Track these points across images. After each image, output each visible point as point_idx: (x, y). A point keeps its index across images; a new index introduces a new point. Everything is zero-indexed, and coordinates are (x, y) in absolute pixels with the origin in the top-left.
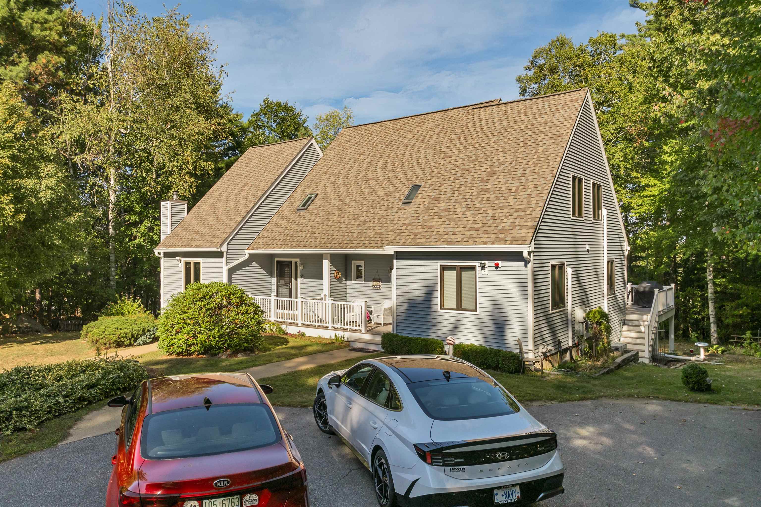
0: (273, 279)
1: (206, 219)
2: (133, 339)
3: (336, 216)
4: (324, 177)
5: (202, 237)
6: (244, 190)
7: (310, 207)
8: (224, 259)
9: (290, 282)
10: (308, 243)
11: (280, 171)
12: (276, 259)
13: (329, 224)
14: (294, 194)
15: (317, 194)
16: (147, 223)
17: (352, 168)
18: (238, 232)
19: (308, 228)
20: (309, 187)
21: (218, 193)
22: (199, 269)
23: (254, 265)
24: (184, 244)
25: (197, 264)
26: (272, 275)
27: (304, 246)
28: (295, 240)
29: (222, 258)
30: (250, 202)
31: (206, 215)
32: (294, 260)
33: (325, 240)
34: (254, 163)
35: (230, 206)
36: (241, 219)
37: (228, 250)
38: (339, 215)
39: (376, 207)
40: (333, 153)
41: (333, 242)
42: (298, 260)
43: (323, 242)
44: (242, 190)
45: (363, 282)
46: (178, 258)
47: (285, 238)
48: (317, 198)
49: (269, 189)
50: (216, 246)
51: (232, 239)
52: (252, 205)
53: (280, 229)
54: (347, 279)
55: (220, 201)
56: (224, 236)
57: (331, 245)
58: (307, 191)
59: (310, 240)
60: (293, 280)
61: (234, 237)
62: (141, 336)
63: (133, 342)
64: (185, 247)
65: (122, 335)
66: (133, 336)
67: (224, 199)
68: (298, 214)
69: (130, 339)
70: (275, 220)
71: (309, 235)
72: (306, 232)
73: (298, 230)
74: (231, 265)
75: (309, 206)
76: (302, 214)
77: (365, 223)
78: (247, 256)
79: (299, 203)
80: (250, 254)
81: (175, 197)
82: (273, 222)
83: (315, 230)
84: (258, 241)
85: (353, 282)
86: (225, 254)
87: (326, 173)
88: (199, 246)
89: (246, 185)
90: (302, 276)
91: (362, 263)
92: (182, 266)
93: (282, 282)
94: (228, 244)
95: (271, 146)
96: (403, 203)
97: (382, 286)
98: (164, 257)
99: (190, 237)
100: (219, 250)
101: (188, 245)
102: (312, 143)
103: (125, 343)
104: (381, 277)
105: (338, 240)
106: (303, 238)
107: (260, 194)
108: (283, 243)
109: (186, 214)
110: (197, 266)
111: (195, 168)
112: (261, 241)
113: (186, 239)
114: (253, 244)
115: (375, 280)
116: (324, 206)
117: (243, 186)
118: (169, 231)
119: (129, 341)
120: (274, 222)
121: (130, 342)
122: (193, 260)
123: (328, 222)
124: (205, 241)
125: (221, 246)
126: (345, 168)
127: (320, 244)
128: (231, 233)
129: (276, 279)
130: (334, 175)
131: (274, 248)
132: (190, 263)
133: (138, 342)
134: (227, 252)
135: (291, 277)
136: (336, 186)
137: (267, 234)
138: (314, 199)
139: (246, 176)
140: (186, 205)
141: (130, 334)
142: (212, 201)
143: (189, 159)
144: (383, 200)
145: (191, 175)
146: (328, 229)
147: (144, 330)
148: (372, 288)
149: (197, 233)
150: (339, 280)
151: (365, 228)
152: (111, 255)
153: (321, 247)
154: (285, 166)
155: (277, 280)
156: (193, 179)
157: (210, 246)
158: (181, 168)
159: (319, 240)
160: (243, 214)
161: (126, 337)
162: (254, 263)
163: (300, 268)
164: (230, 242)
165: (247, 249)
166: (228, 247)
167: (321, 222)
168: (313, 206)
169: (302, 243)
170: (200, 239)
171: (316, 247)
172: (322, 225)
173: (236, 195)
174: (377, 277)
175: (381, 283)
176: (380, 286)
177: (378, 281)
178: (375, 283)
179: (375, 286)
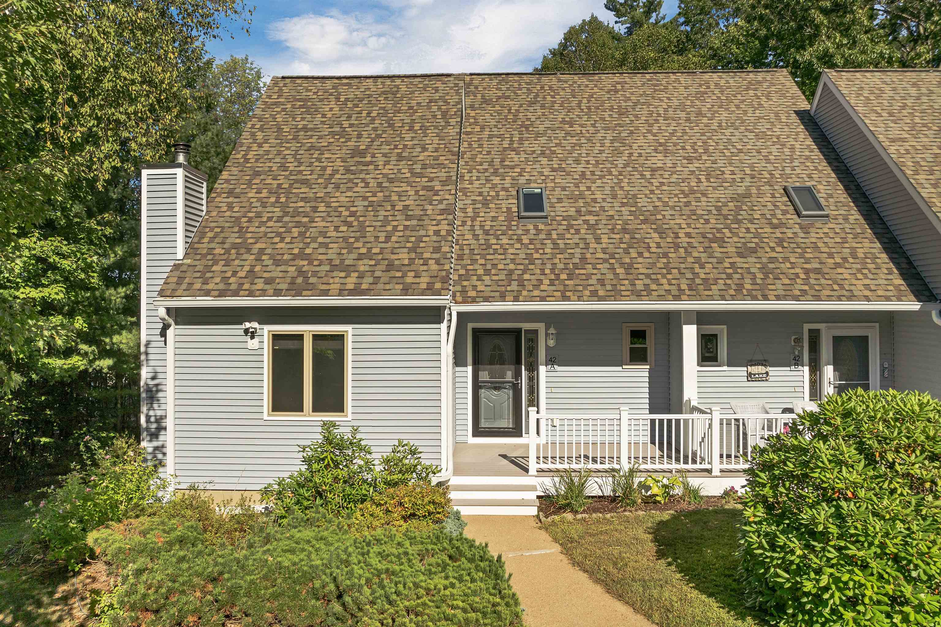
7: (551, 213)
8: (444, 326)
12: (471, 326)
21: (272, 164)
29: (438, 322)
32: (526, 326)
36: (446, 227)
40: (488, 116)
45: (725, 368)
57: (716, 292)
82: (470, 242)
86: (446, 313)
87: (513, 150)
90: (551, 361)
91: (721, 329)
92: (261, 345)
97: (771, 373)
101: (303, 288)
104: (768, 357)
109: (205, 208)
114: (457, 289)
115: (753, 363)
116: (593, 214)
118: (181, 251)
122: (309, 330)
129: (470, 368)
135: (518, 362)
137: (478, 267)
140: (205, 185)
148: (747, 379)
165: (455, 302)
168: (557, 211)
174: (759, 357)
175: (769, 369)
176: (767, 373)
177: (762, 365)
178: (755, 369)
179: (755, 375)
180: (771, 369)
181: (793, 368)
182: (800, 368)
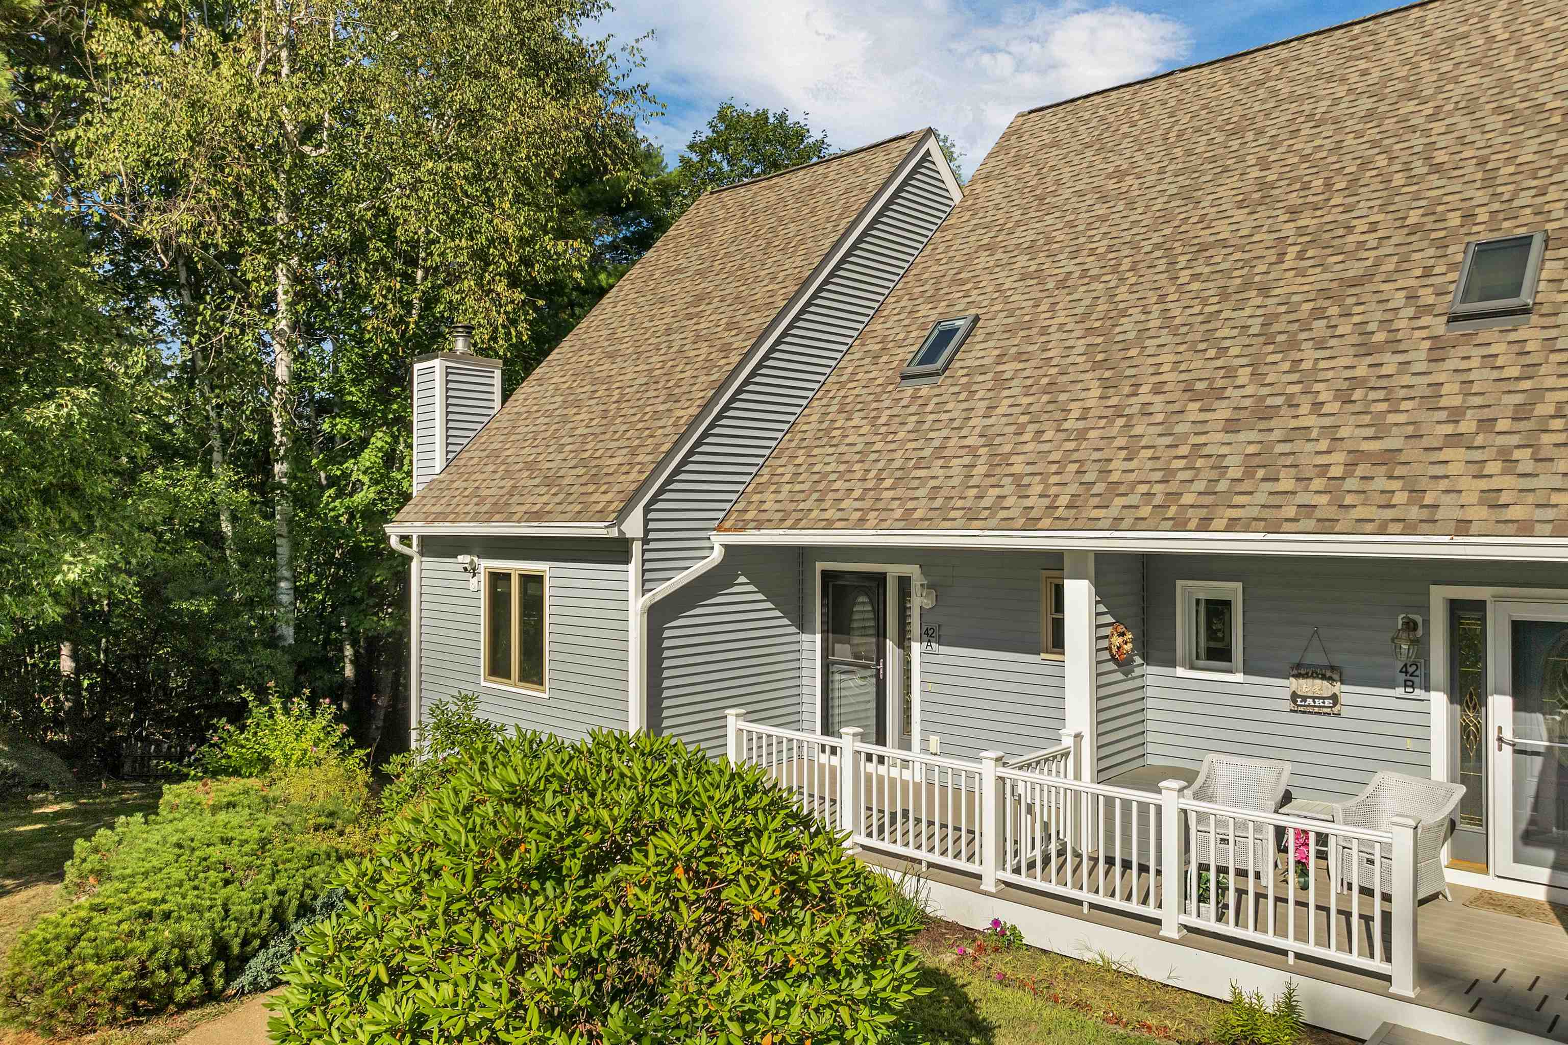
0: (805, 637)
1: (565, 419)
2: (221, 966)
3: (1096, 393)
4: (983, 259)
5: (550, 481)
6: (699, 315)
7: (956, 364)
8: (633, 569)
9: (881, 653)
10: (986, 502)
11: (827, 244)
12: (820, 566)
13: (1066, 425)
14: (877, 326)
15: (977, 319)
16: (380, 439)
17: (1103, 219)
18: (684, 461)
19: (969, 442)
20: (933, 300)
21: (605, 333)
22: (540, 600)
23: (743, 587)
24: (484, 509)
25: (532, 582)
26: (802, 625)
27: (971, 518)
28: (921, 493)
29: (627, 562)
30: (726, 349)
31: (565, 404)
32: (893, 570)
33: (1073, 488)
34: (723, 233)
35: (650, 371)
36: (694, 411)
37: (647, 531)
38: (1107, 385)
39: (1294, 344)
40: (1000, 188)
41: (1119, 501)
42: (912, 570)
43: (1063, 501)
44: (689, 317)
45: (1239, 677)
46: (464, 559)
47: (870, 484)
48: (980, 335)
49: (792, 301)
50: (601, 515)
51: (662, 490)
52: (735, 359)
53: (843, 449)
54: (1148, 659)
55: (611, 356)
56: (633, 476)
57: (1114, 512)
58: (929, 314)
59: (997, 491)
60: (889, 644)
61: (670, 480)
62: (264, 945)
63: (219, 983)
64: (488, 518)
65: (160, 955)
66: (221, 948)
67: (627, 348)
68: (909, 392)
69: (206, 970)
70: (814, 418)
71: (981, 470)
72: (967, 460)
73: (927, 453)
74: (662, 590)
75: (951, 361)
76: (925, 391)
77: (1265, 413)
78: (717, 555)
79: (905, 354)
80: (727, 548)
81: (460, 345)
82: (811, 425)
83: (1007, 449)
84: (756, 498)
85: (1180, 671)
86: (637, 547)
87: (990, 248)
88: (537, 516)
89: (699, 299)
90: (928, 635)
91: (1232, 590)
92: (479, 585)
93: (843, 652)
94: (647, 510)
95: (775, 180)
96: (1454, 318)
97: (1344, 699)
98: (422, 553)
99: (509, 483)
100: (614, 533)
101: (500, 511)
102: (928, 153)
103: (179, 995)
104: (1337, 659)
105: (1143, 488)
106: (956, 481)
107: (759, 321)
108: (867, 504)
109: (497, 404)
110: (532, 587)
111: (527, 262)
112: (769, 496)
113: (494, 489)
114: (739, 507)
115: (1301, 671)
116: (1021, 357)
117: (690, 305)
118: (439, 464)
119: (197, 982)
120: (815, 426)
121: (208, 984)
122: (515, 567)
123: (1058, 415)
124: (561, 497)
125: (622, 514)
126: (1071, 225)
127: (1052, 507)
128: (660, 466)
129: (818, 637)
130: (1031, 249)
131: (829, 525)
132: (507, 576)
133: (245, 980)
134: (645, 541)
135: (881, 634)
136: (1051, 285)
137: (791, 469)
138: (968, 335)
139: (698, 273)
140: (498, 374)
141: (205, 947)
142: (586, 358)
143: (509, 228)
144: (1318, 314)
145: (514, 281)
146: (1071, 445)
147: (278, 916)
148: (1288, 705)
149: (530, 466)
150: (1123, 664)
151: (1276, 435)
152: (279, 541)
153: (1060, 523)
154: (844, 224)
155: (824, 641)
156: (519, 296)
157: (577, 517)
158: (480, 256)
159: (1038, 489)
160: (700, 395)
161: (183, 962)
162: (742, 579)
163: (919, 601)
164: (654, 499)
165: (718, 529)
166: (646, 522)
167: (1024, 419)
168: (968, 359)
169: (960, 504)
170: (543, 490)
171: (1031, 524)
172: (1032, 428)
173: (668, 331)
174: (1314, 658)
175: (1338, 688)
176: (1335, 698)
177: (1324, 677)
178: (1306, 686)
179: (1304, 698)
180: (1345, 688)
181: (1400, 691)
182: (1419, 693)
